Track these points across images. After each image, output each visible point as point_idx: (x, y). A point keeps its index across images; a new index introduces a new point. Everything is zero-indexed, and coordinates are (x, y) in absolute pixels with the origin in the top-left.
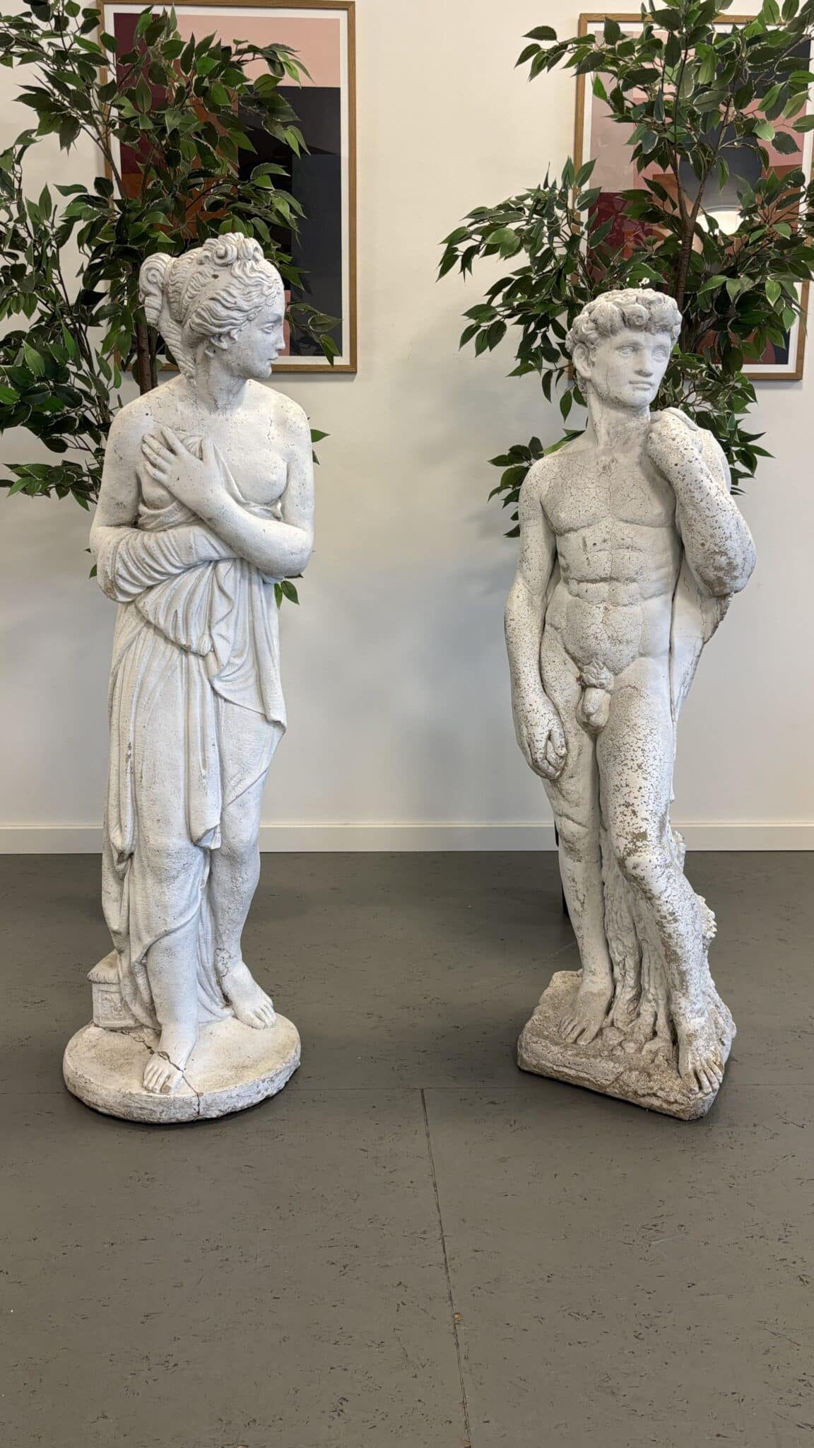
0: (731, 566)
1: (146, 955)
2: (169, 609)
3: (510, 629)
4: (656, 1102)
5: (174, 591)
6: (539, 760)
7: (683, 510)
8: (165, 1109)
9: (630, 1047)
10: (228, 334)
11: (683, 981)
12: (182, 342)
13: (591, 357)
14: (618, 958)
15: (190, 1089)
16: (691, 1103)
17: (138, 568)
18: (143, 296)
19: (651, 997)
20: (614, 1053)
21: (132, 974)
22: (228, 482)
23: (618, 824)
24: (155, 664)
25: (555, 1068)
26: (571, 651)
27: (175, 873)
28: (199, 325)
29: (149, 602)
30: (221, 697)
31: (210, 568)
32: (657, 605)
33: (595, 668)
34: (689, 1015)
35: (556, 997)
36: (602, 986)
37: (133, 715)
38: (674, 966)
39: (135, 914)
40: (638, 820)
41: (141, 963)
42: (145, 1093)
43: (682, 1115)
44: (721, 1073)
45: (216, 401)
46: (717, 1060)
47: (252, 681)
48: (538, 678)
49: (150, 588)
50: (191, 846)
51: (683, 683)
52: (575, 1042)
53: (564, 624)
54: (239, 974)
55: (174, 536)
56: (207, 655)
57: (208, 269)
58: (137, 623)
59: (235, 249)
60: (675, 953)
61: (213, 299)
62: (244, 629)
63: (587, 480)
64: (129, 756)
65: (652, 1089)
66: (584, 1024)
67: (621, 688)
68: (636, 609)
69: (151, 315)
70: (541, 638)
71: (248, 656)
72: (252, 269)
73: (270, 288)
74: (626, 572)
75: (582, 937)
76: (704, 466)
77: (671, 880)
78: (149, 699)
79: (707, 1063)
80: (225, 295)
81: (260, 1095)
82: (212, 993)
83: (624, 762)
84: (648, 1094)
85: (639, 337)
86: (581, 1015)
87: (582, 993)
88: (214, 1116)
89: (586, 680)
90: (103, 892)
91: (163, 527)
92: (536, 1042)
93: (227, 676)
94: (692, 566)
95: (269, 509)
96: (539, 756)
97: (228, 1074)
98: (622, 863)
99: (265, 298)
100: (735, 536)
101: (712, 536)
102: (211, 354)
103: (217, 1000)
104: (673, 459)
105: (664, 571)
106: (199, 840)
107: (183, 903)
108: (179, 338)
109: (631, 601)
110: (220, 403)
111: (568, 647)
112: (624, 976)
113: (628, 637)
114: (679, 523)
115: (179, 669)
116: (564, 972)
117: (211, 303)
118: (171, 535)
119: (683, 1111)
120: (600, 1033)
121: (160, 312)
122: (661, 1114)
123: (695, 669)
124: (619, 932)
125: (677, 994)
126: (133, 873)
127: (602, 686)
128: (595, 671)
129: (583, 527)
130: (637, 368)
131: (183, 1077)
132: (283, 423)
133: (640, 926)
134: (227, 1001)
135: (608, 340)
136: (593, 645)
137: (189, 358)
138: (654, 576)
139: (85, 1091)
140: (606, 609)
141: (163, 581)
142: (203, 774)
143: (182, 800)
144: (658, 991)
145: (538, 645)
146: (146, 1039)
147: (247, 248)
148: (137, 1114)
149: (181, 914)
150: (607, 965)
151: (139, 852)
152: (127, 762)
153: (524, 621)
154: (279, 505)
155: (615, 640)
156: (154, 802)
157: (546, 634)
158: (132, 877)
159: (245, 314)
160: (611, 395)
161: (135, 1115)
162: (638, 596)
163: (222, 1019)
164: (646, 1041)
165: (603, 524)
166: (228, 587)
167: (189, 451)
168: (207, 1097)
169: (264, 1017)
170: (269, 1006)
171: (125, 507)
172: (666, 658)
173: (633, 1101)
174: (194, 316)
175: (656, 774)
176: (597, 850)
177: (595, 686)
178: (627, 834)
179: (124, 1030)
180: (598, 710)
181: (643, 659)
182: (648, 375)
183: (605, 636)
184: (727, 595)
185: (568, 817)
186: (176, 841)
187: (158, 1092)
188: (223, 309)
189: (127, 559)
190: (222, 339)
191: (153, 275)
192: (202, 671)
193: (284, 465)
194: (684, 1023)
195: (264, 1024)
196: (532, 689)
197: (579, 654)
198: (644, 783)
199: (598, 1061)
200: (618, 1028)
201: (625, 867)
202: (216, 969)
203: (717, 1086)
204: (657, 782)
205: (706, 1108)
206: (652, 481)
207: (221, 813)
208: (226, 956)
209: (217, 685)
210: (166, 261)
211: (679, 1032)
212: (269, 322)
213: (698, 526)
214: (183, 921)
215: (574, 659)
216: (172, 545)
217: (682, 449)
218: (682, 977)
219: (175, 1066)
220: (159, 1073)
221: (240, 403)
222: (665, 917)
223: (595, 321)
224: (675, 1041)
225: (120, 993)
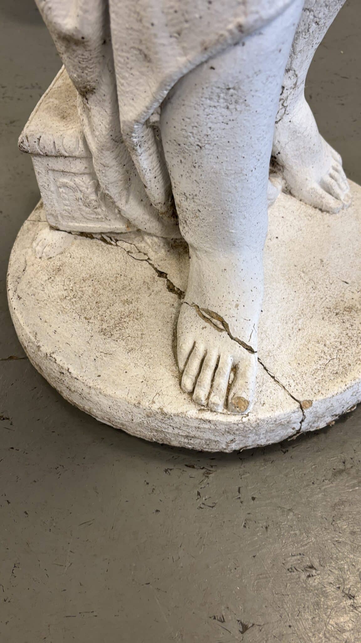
8: (238, 438)
54: (302, 118)
134: (274, 165)
146: (152, 254)
168: (319, 405)
179: (106, 237)
187: (221, 409)
219: (243, 344)
225: (93, 175)
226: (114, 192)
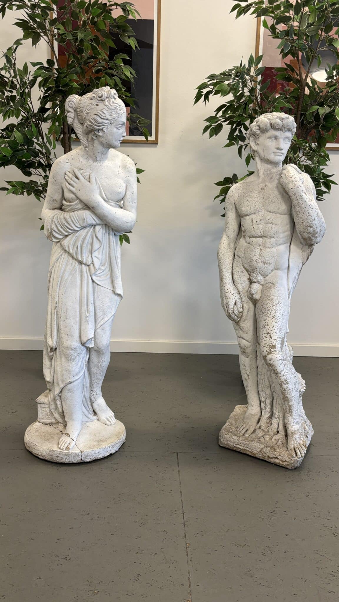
0: (315, 233)
1: (61, 392)
2: (74, 245)
3: (220, 257)
4: (277, 461)
5: (76, 238)
6: (231, 313)
7: (295, 208)
8: (67, 457)
9: (267, 438)
10: (102, 129)
11: (290, 409)
12: (82, 132)
13: (257, 141)
14: (263, 399)
15: (78, 449)
16: (292, 461)
17: (62, 227)
18: (67, 112)
19: (276, 416)
20: (260, 439)
21: (55, 400)
22: (101, 192)
23: (264, 341)
24: (68, 268)
25: (234, 445)
26: (246, 267)
27: (74, 357)
28: (90, 125)
29: (66, 242)
30: (96, 283)
31: (92, 228)
32: (283, 248)
33: (256, 274)
34: (292, 424)
35: (236, 416)
36: (256, 412)
37: (58, 290)
38: (286, 403)
39: (57, 374)
40: (272, 340)
41: (58, 395)
42: (59, 450)
43: (288, 467)
44: (305, 449)
45: (96, 157)
46: (304, 444)
47: (109, 276)
48: (231, 278)
49: (67, 236)
50: (81, 346)
51: (294, 282)
52: (244, 435)
53: (243, 255)
54: (100, 402)
55: (77, 214)
56: (90, 265)
57: (94, 102)
58: (61, 251)
59: (106, 94)
60: (287, 397)
61: (96, 115)
62: (106, 255)
63: (254, 194)
64: (56, 307)
65: (275, 455)
66: (248, 427)
67: (267, 283)
68: (274, 250)
69: (70, 121)
70: (233, 261)
71: (107, 266)
72: (113, 102)
73: (120, 110)
74: (270, 233)
75: (248, 390)
76: (304, 189)
77: (286, 366)
78: (65, 283)
79: (300, 445)
80: (101, 113)
81: (108, 453)
82: (88, 409)
83: (267, 315)
84: (274, 458)
85: (278, 133)
86: (247, 423)
87: (247, 414)
88: (88, 461)
89: (251, 279)
90: (43, 365)
91: (73, 210)
92: (227, 434)
93: (98, 274)
94: (298, 232)
95: (117, 203)
96: (231, 311)
97: (95, 443)
98: (265, 358)
99: (118, 114)
100: (317, 219)
101: (306, 219)
102: (95, 138)
103: (91, 412)
104: (291, 186)
105: (286, 234)
106: (85, 343)
107: (77, 370)
108: (81, 130)
109: (272, 246)
110: (98, 158)
111: (244, 265)
112: (265, 407)
113: (270, 261)
114: (293, 213)
115: (78, 271)
116: (240, 405)
117: (95, 116)
118: (76, 215)
119: (289, 465)
120: (254, 431)
121: (74, 119)
122: (280, 466)
123: (299, 276)
124: (264, 388)
125: (287, 415)
126: (56, 356)
127: (258, 282)
128: (256, 276)
129: (252, 214)
130: (277, 146)
131: (75, 444)
132: (125, 167)
133: (273, 385)
134: (95, 413)
135: (265, 134)
136: (255, 264)
137: (85, 139)
138: (281, 235)
139: (33, 449)
140: (261, 249)
141: (72, 233)
142: (87, 315)
143: (78, 326)
144: (280, 414)
145: (231, 264)
146: (60, 428)
147: (111, 93)
148: (55, 459)
149: (76, 375)
150: (258, 403)
151: (59, 347)
152: (55, 309)
153: (226, 253)
154: (122, 202)
155: (264, 263)
156: (66, 326)
157: (235, 259)
158: (56, 359)
159: (109, 121)
160: (265, 158)
161: (55, 460)
162: (275, 244)
163: (93, 421)
164: (274, 435)
165: (260, 213)
166: (100, 237)
167: (84, 178)
168: (86, 453)
169: (110, 420)
170: (113, 416)
171: (57, 201)
172: (286, 271)
173: (268, 460)
174: (88, 121)
175: (280, 320)
176: (255, 353)
177: (255, 282)
178: (267, 345)
179: (51, 424)
180: (257, 293)
181: (276, 271)
182: (282, 150)
183: (260, 261)
184: (313, 244)
185: (243, 338)
186: (75, 343)
187: (64, 450)
188: (100, 119)
189: (57, 224)
190: (99, 131)
191: (71, 104)
192: (88, 272)
193: (125, 185)
194: (290, 427)
195: (110, 423)
196: (228, 283)
197: (249, 268)
198: (275, 324)
199: (253, 443)
200: (262, 429)
201: (266, 360)
202: (91, 399)
203: (303, 455)
204: (281, 324)
205: (299, 464)
206: (282, 195)
207: (94, 332)
208: (95, 394)
209: (94, 278)
210: (77, 98)
211: (288, 431)
212: (120, 125)
213: (301, 215)
214: (77, 378)
215: (247, 270)
216: (76, 218)
217: (294, 182)
218: (290, 408)
219: (72, 439)
220: (65, 442)
221: (107, 158)
222: (283, 382)
223: (259, 126)
224: (286, 435)
225: (49, 408)
226: (53, 411)
